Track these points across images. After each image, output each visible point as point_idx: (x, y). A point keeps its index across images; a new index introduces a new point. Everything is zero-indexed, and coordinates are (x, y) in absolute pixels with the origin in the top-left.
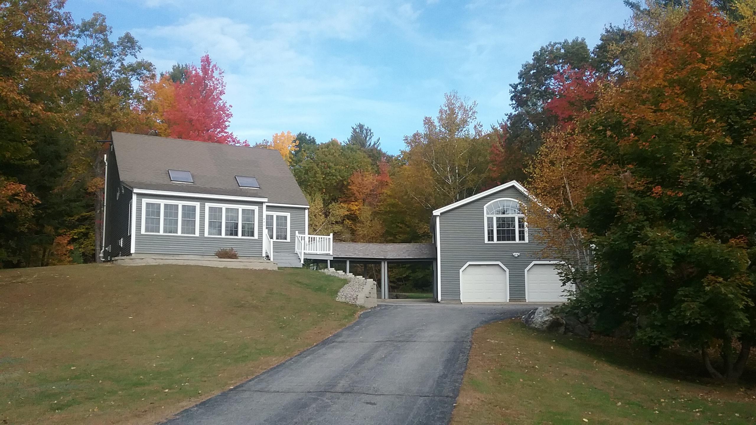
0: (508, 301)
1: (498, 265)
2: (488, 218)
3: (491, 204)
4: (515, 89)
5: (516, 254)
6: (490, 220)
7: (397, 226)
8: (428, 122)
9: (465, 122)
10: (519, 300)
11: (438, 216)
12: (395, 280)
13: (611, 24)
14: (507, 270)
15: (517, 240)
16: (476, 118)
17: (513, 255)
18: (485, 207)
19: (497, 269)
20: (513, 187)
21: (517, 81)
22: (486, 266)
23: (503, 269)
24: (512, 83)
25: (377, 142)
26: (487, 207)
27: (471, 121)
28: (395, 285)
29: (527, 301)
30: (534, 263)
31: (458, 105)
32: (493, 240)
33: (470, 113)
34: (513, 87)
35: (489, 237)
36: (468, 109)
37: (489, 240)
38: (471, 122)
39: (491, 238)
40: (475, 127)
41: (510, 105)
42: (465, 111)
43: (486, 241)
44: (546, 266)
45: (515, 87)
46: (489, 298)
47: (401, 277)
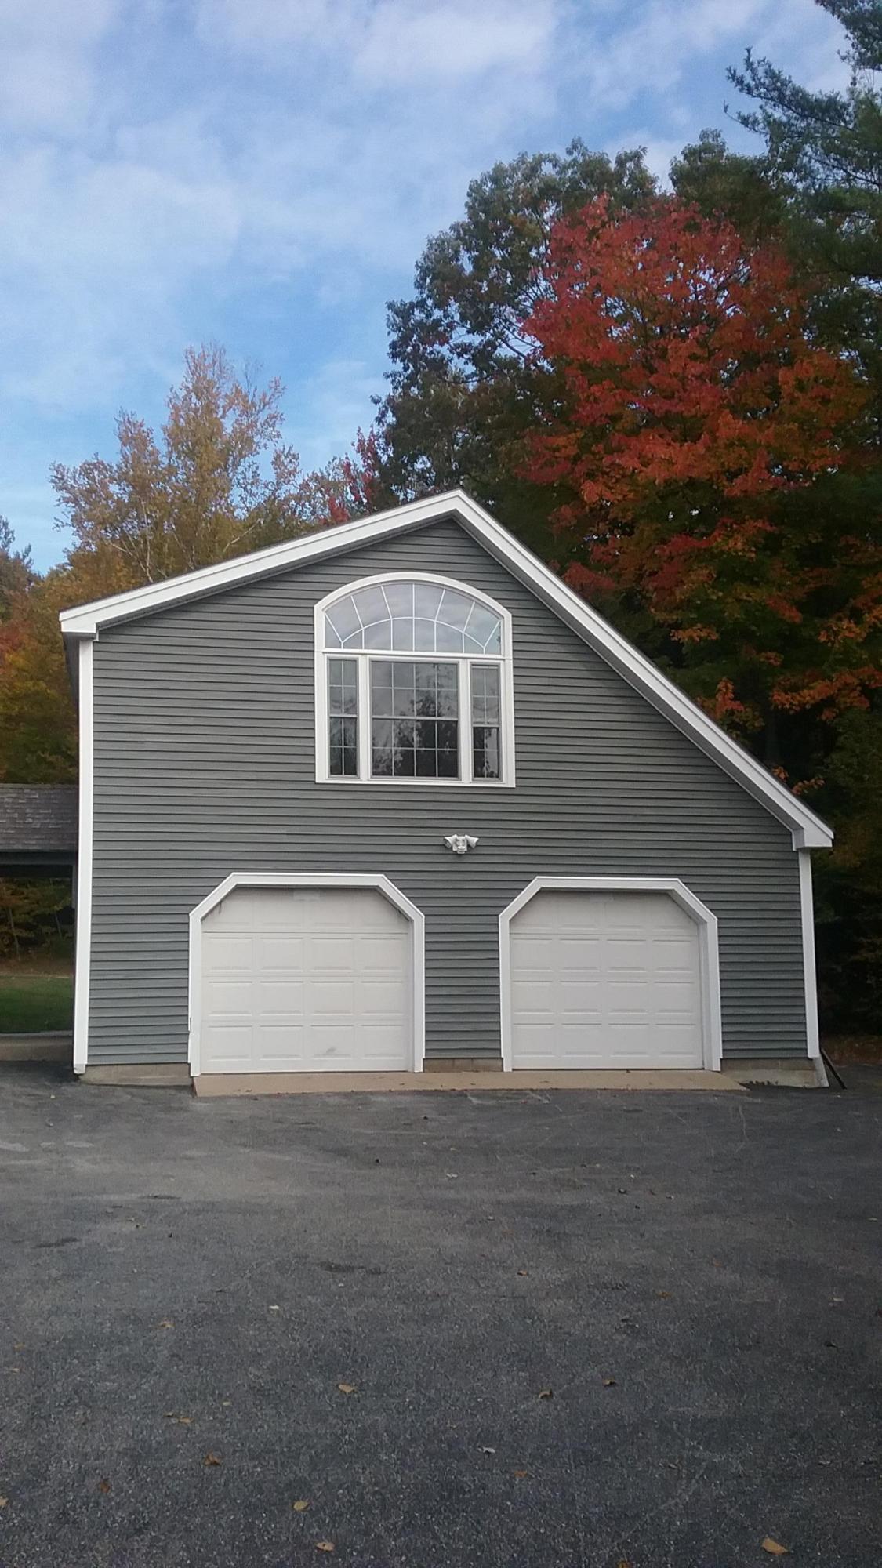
0: (419, 1067)
1: (374, 891)
2: (333, 662)
3: (346, 598)
4: (406, 321)
5: (459, 842)
6: (343, 670)
7: (41, 760)
8: (134, 437)
9: (245, 443)
10: (471, 1064)
11: (86, 638)
12: (31, 921)
13: (749, 51)
14: (419, 919)
15: (466, 776)
16: (279, 436)
17: (445, 846)
18: (319, 608)
19: (368, 908)
20: (452, 522)
21: (412, 295)
22: (316, 897)
23: (400, 913)
24: (397, 300)
25: (24, 557)
26: (328, 611)
27: (263, 441)
28: (32, 935)
29: (507, 1068)
30: (540, 882)
31: (227, 389)
32: (352, 770)
33: (263, 416)
34: (397, 313)
35: (335, 755)
36: (257, 401)
37: (335, 770)
38: (265, 445)
39: (343, 761)
40: (277, 458)
41: (388, 377)
42: (248, 409)
43: (322, 773)
44: (594, 899)
45: (403, 312)
46: (331, 1051)
47: (48, 911)
